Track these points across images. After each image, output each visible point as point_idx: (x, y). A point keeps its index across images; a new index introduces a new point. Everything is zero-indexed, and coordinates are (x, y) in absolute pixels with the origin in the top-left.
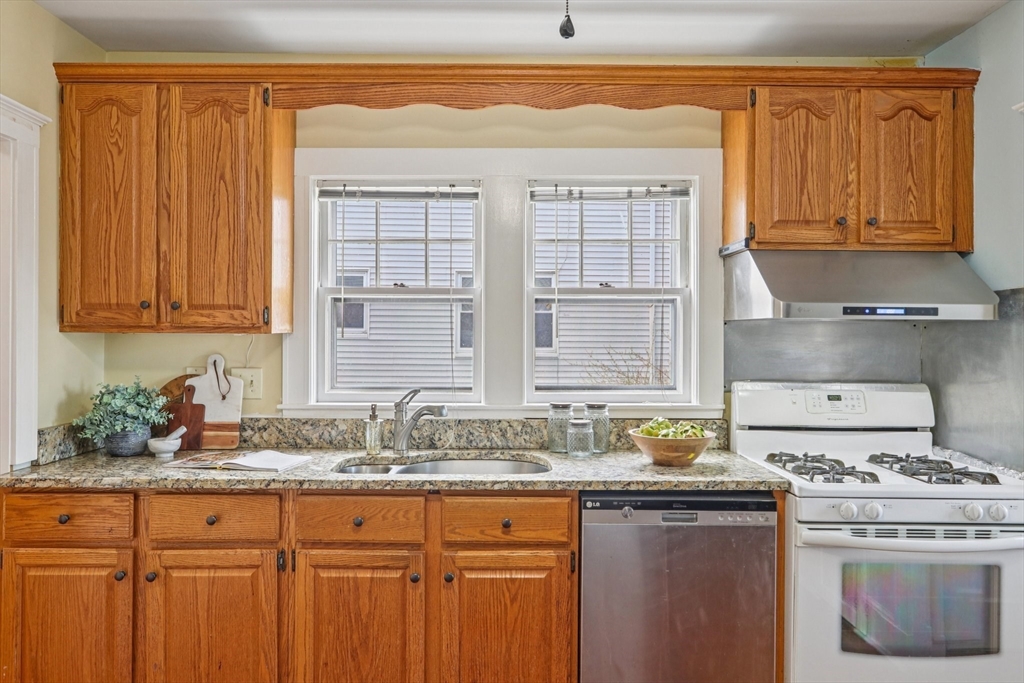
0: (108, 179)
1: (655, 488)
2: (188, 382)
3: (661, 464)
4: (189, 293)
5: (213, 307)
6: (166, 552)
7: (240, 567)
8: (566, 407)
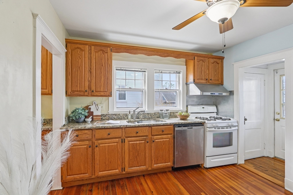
0: (77, 64)
1: (186, 123)
2: (89, 107)
3: (181, 119)
4: (95, 89)
5: (100, 92)
6: (99, 141)
7: (114, 143)
8: (163, 110)
